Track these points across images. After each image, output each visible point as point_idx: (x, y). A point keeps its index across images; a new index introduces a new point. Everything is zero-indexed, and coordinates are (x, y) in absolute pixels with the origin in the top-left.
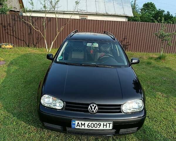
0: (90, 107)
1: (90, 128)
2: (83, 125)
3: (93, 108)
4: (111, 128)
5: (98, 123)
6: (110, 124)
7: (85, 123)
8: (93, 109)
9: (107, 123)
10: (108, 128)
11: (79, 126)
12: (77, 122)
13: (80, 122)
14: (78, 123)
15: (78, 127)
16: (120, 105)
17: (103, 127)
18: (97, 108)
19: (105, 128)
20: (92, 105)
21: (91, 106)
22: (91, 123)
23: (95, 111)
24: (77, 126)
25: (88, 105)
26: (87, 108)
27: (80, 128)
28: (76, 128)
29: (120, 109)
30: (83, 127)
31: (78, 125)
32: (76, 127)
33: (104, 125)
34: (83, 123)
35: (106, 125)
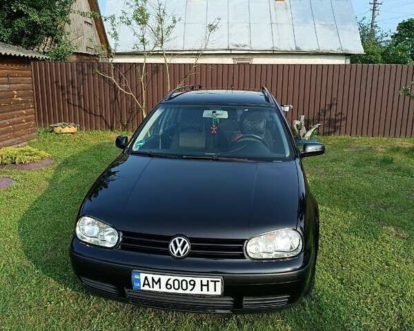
0: (172, 244)
1: (172, 290)
2: (156, 284)
3: (179, 245)
4: (219, 292)
5: (188, 279)
6: (215, 282)
7: (160, 279)
8: (179, 249)
9: (210, 279)
10: (212, 292)
11: (148, 284)
12: (143, 276)
13: (150, 277)
14: (146, 278)
15: (146, 288)
16: (242, 241)
17: (202, 290)
18: (187, 245)
19: (205, 292)
20: (177, 239)
21: (175, 242)
22: (173, 278)
23: (182, 253)
24: (144, 284)
25: (170, 238)
26: (167, 245)
27: (151, 289)
28: (142, 291)
29: (241, 249)
30: (156, 288)
31: (146, 283)
32: (142, 288)
33: (202, 285)
34: (156, 277)
35: (208, 285)
